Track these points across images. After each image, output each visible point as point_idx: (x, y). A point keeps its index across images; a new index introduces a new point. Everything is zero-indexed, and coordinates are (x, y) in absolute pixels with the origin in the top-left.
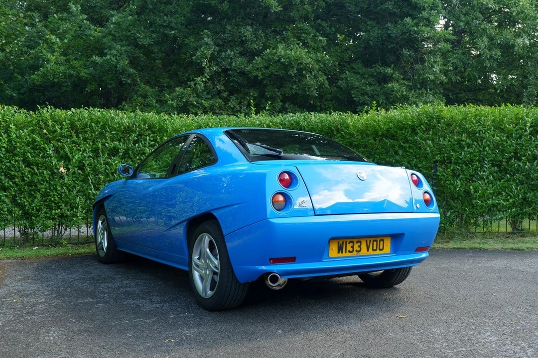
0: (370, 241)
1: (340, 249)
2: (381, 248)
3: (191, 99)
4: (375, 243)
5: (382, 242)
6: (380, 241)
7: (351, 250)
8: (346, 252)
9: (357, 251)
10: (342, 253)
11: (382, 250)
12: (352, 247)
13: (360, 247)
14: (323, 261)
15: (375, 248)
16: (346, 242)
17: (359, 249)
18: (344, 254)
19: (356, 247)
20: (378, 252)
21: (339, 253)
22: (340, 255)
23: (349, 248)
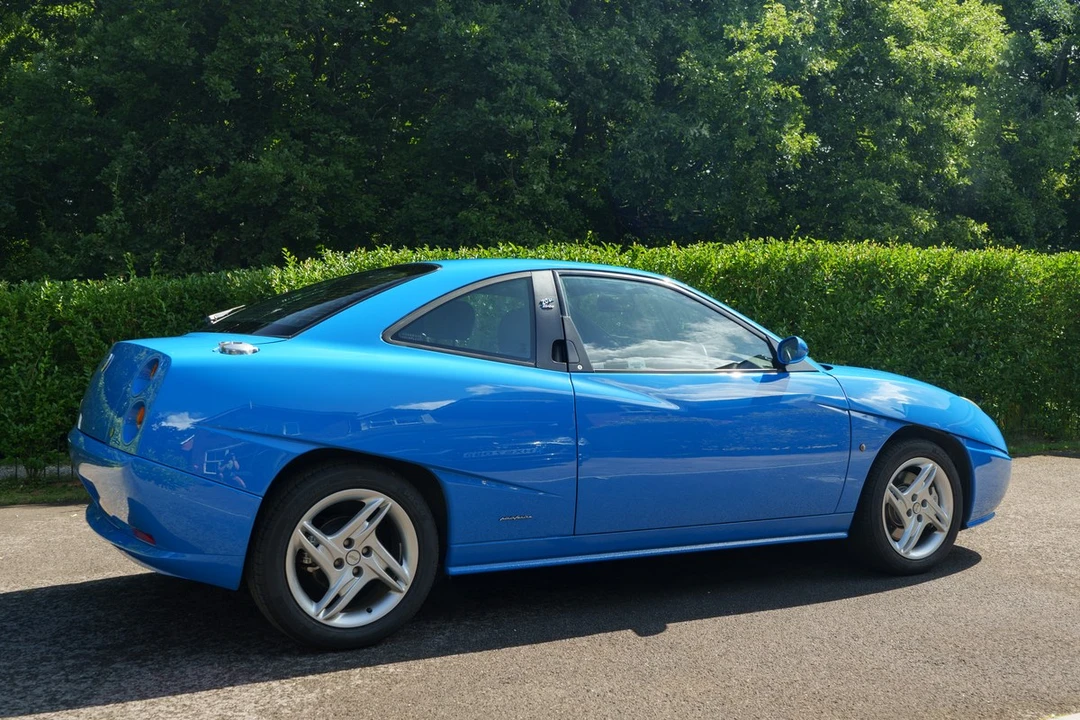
3: (105, 252)
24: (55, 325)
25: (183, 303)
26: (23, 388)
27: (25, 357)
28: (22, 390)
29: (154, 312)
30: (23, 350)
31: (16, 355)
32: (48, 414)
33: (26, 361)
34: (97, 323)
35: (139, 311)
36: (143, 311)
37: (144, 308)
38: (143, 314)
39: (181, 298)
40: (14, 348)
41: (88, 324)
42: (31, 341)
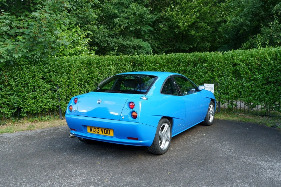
0: (103, 129)
1: (91, 130)
2: (109, 133)
4: (105, 131)
5: (109, 131)
6: (108, 130)
7: (95, 131)
8: (93, 132)
9: (97, 132)
10: (92, 131)
11: (109, 134)
12: (96, 130)
13: (99, 131)
14: (84, 133)
15: (105, 133)
16: (93, 128)
17: (98, 132)
18: (92, 132)
19: (97, 130)
20: (107, 135)
21: (91, 131)
22: (91, 132)
23: (94, 130)
24: (234, 65)
25: (277, 57)
26: (225, 84)
27: (226, 75)
28: (225, 85)
29: (266, 60)
30: (225, 73)
31: (224, 74)
32: (232, 92)
33: (226, 76)
34: (247, 65)
35: (261, 60)
36: (262, 60)
37: (263, 59)
38: (263, 61)
39: (277, 55)
40: (223, 72)
41: (243, 65)
42: (228, 70)
